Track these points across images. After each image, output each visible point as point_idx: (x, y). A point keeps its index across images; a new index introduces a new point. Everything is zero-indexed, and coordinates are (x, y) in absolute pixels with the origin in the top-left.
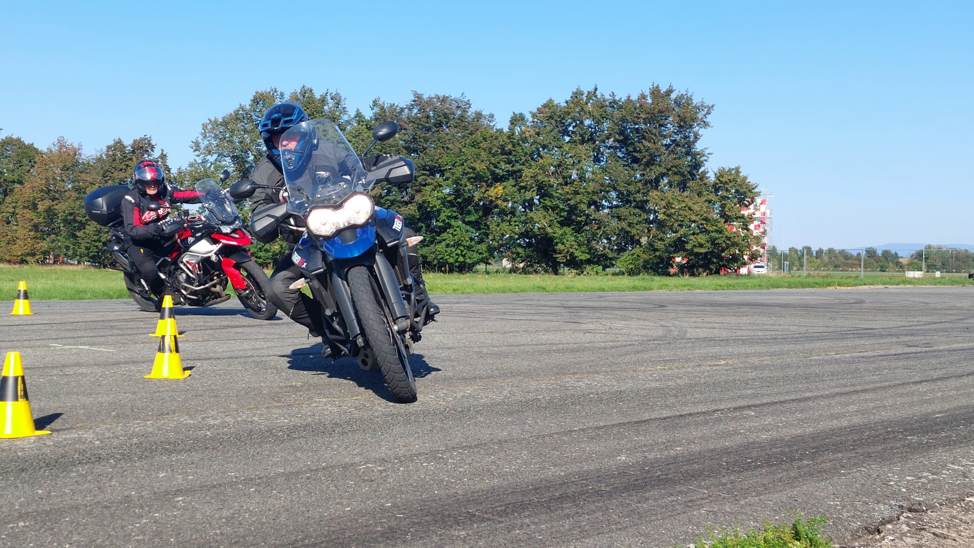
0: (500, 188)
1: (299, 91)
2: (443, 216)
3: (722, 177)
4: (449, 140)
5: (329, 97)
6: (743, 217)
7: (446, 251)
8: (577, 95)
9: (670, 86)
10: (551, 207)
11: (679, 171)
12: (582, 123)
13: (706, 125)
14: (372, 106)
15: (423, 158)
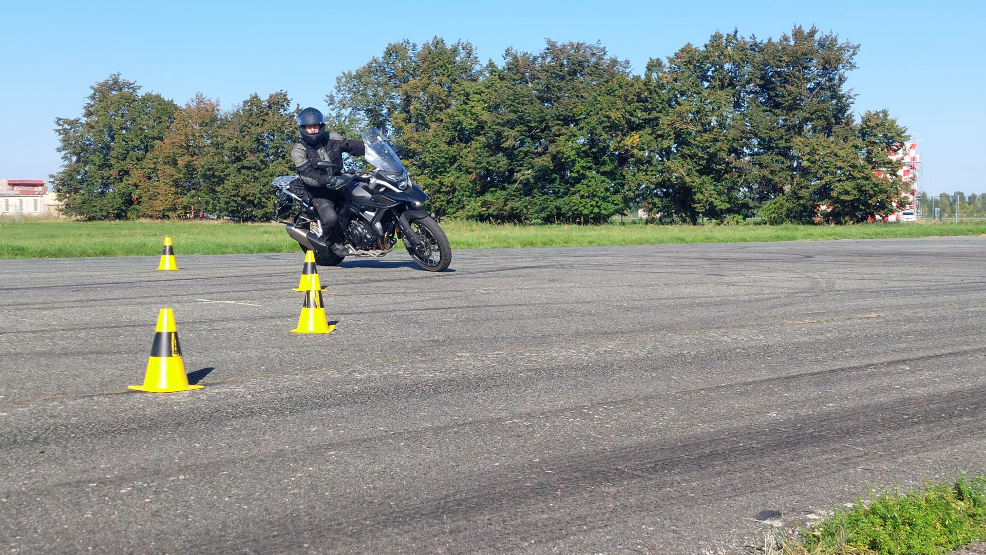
0: (636, 137)
1: (431, 42)
2: (577, 167)
3: (870, 121)
4: (584, 88)
5: (460, 48)
6: (890, 162)
7: (581, 203)
8: (716, 38)
9: (813, 27)
10: (689, 155)
11: (823, 115)
12: (721, 67)
13: (853, 66)
14: (504, 55)
15: (557, 107)
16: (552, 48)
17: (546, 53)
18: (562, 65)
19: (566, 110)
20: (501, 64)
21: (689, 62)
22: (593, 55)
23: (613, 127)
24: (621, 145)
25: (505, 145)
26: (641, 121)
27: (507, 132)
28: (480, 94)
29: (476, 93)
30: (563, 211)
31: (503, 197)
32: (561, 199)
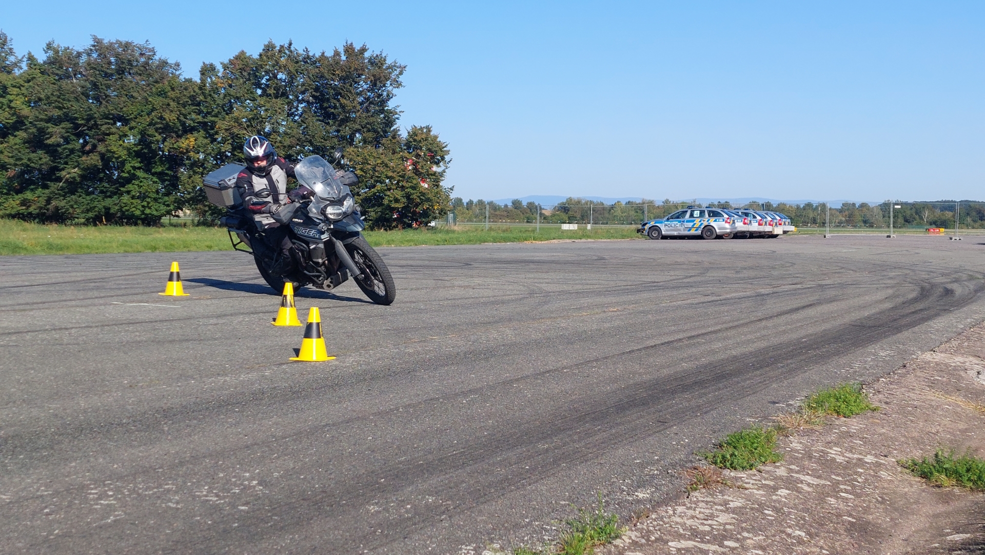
0: (192, 139)
2: (128, 167)
4: (133, 88)
6: (434, 174)
7: (132, 203)
8: (269, 48)
9: (364, 45)
11: (373, 129)
12: (275, 76)
13: (399, 85)
14: (45, 49)
15: (107, 106)
16: (98, 44)
17: (91, 50)
18: (110, 63)
19: (116, 109)
20: (41, 57)
21: (242, 70)
22: (142, 55)
23: (167, 130)
24: (175, 146)
25: (49, 142)
26: (196, 124)
27: (52, 128)
28: (19, 88)
29: (14, 86)
30: (112, 211)
31: (45, 195)
32: (109, 199)
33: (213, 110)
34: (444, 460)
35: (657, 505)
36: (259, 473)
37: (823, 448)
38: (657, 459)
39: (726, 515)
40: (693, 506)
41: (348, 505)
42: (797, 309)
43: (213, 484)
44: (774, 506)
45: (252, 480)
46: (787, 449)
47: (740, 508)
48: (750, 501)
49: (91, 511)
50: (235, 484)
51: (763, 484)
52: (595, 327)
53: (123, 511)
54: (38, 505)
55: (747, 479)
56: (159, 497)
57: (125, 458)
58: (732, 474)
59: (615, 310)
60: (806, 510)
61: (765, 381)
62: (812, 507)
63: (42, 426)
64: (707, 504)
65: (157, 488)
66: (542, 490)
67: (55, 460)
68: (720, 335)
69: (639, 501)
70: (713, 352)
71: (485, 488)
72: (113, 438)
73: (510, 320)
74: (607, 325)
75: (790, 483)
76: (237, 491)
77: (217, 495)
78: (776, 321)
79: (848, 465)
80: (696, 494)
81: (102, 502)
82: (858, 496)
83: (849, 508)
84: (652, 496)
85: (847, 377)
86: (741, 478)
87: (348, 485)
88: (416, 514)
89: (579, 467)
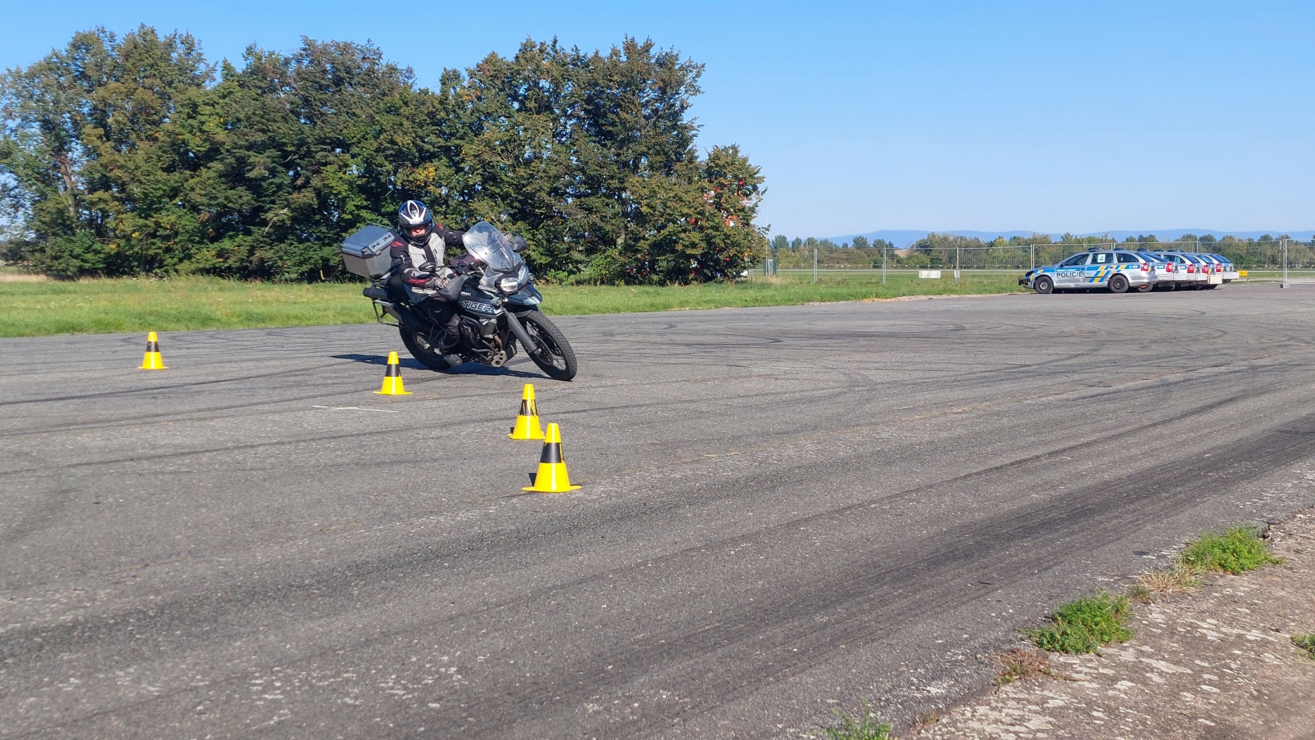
0: (431, 169)
1: (136, 31)
2: (350, 206)
3: (718, 158)
4: (355, 102)
5: (177, 40)
8: (526, 48)
9: (648, 40)
10: (500, 195)
11: (662, 150)
12: (536, 84)
13: (696, 90)
14: (245, 54)
15: (322, 127)
16: (310, 49)
17: (301, 55)
18: (325, 71)
19: (334, 131)
20: (240, 66)
21: (495, 77)
22: (364, 58)
23: (399, 157)
24: (410, 178)
25: (250, 175)
26: (436, 150)
27: (254, 158)
28: (213, 105)
29: (207, 104)
30: (332, 263)
31: (247, 244)
32: (328, 248)
33: (458, 131)
34: (691, 639)
35: (952, 702)
36: (460, 657)
37: (1192, 621)
38: (966, 639)
39: (1041, 718)
40: (1000, 705)
41: (562, 703)
42: (1211, 407)
43: (403, 671)
44: (1107, 706)
45: (450, 666)
46: (1144, 622)
47: (1061, 708)
48: (1076, 698)
49: (253, 709)
50: (429, 673)
51: (1099, 674)
52: (927, 438)
53: (289, 709)
54: (191, 699)
55: (1080, 666)
56: (334, 690)
57: (301, 635)
58: (1062, 659)
59: (960, 411)
60: (1150, 710)
61: (1138, 520)
62: (1159, 706)
63: (207, 589)
64: (1018, 703)
65: (334, 677)
66: (807, 683)
67: (217, 637)
68: (1094, 448)
69: (929, 699)
70: (1079, 476)
71: (737, 679)
72: (291, 607)
73: (815, 428)
74: (945, 434)
75: (1137, 672)
76: (430, 682)
77: (405, 688)
78: (1178, 425)
79: (1224, 644)
80: (1008, 688)
81: (267, 696)
82: (1225, 689)
83: (1209, 707)
84: (949, 692)
85: (1251, 513)
86: (1071, 664)
87: (566, 673)
88: (643, 715)
89: (862, 650)
